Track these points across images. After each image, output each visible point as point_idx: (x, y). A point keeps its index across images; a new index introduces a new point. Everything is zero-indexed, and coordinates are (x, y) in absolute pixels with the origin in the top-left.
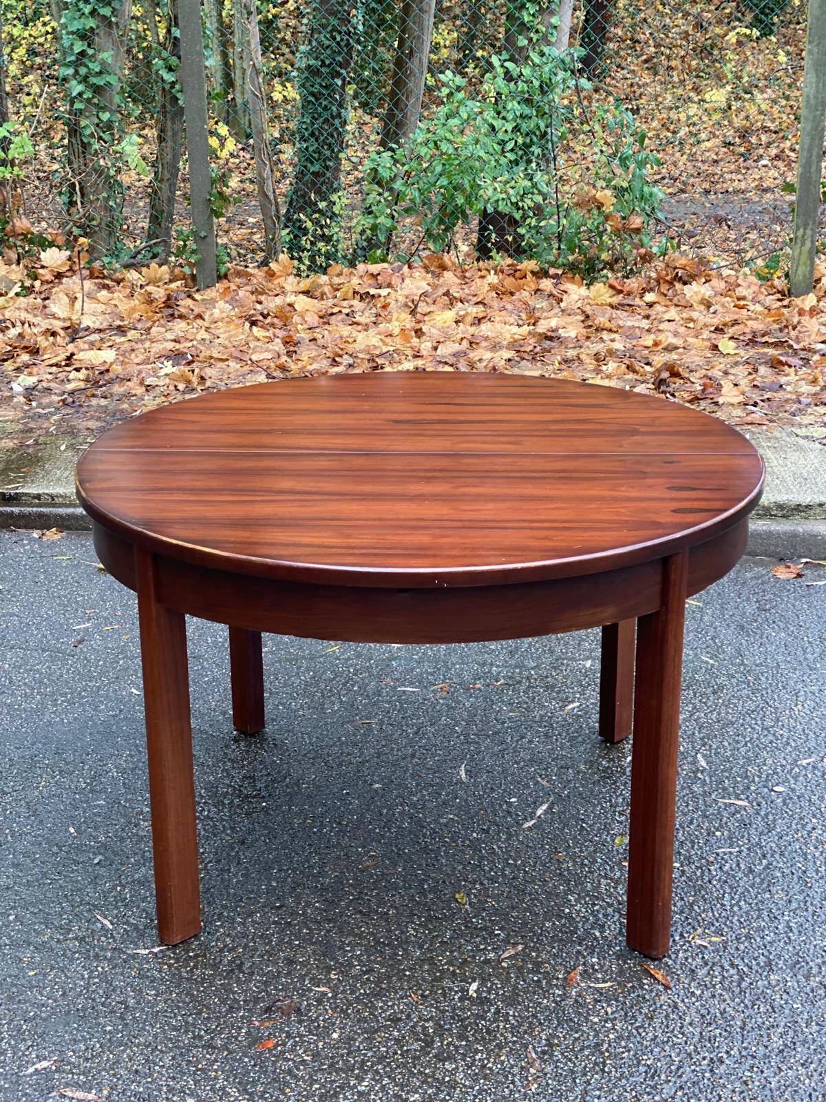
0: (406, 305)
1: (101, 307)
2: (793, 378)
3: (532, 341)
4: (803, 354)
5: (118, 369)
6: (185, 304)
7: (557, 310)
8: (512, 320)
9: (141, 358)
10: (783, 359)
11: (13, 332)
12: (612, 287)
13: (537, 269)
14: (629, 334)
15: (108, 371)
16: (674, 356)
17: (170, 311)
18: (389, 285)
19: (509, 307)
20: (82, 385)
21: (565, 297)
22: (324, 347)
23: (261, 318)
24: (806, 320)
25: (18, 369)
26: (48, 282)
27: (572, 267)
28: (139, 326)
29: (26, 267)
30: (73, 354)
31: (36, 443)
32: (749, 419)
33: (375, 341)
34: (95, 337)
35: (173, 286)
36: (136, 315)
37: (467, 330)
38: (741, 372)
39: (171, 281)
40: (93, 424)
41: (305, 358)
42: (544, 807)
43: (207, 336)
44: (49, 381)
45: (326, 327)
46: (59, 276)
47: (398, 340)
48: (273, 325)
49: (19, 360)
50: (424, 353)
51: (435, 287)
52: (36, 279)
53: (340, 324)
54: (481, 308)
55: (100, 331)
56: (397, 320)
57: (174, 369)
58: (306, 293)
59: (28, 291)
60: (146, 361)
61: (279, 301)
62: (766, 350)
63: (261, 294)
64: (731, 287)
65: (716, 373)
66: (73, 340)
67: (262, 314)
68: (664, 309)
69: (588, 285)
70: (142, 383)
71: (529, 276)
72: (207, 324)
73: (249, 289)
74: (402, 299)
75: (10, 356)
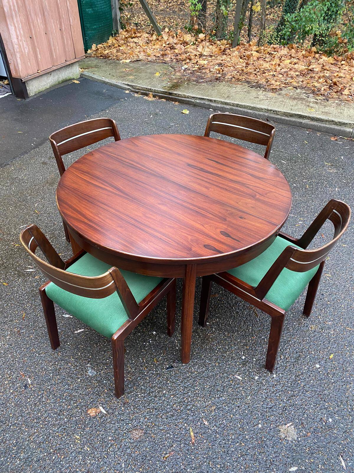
0: (279, 57)
1: (209, 50)
3: (306, 71)
5: (206, 66)
6: (228, 51)
7: (317, 63)
8: (303, 64)
9: (212, 64)
12: (334, 58)
13: (316, 51)
14: (332, 72)
15: (204, 66)
17: (224, 53)
18: (277, 52)
19: (305, 61)
20: (197, 69)
21: (320, 59)
22: (255, 66)
23: (243, 57)
25: (185, 64)
26: (199, 42)
27: (326, 52)
28: (216, 56)
29: (195, 38)
30: (198, 61)
31: (181, 82)
33: (268, 66)
34: (205, 57)
35: (226, 46)
36: (216, 53)
37: (291, 66)
39: (227, 45)
41: (249, 68)
43: (229, 60)
44: (190, 67)
45: (258, 61)
47: (273, 66)
48: (245, 59)
49: (186, 61)
52: (197, 41)
53: (261, 61)
54: (298, 60)
55: (207, 56)
56: (275, 61)
57: (218, 68)
58: (257, 51)
59: (194, 44)
61: (249, 53)
63: (246, 50)
66: (200, 58)
68: (345, 66)
69: (328, 57)
70: (209, 70)
71: (313, 53)
72: (231, 57)
73: (244, 48)
74: (279, 55)
75: (185, 60)
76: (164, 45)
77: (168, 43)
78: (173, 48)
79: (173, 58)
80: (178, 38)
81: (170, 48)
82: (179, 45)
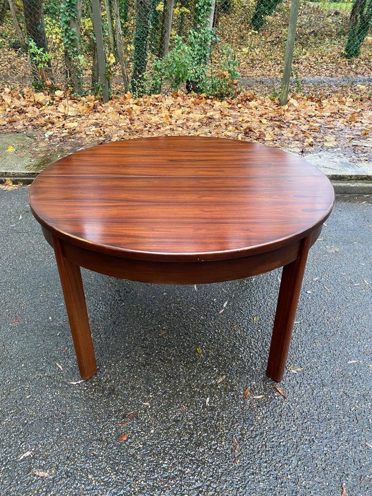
0: (167, 108)
1: (74, 109)
2: (285, 132)
3: (205, 119)
4: (287, 124)
5: (78, 129)
6: (99, 107)
7: (212, 109)
8: (198, 113)
9: (86, 125)
10: (282, 125)
11: (47, 117)
13: (206, 96)
14: (235, 117)
15: (75, 129)
16: (249, 124)
17: (95, 110)
18: (161, 102)
19: (198, 108)
20: (67, 134)
21: (214, 105)
22: (142, 121)
24: (286, 113)
25: (47, 129)
26: (57, 101)
27: (216, 96)
28: (85, 115)
29: (51, 96)
30: (64, 124)
31: (51, 155)
32: (275, 145)
33: (158, 119)
34: (72, 118)
35: (96, 102)
36: (85, 111)
37: (185, 116)
38: (270, 129)
39: (95, 100)
40: (69, 148)
41: (136, 125)
42: (226, 303)
43: (106, 118)
44: (57, 133)
45: (143, 115)
46: (61, 99)
47: (164, 119)
48: (126, 114)
49: (48, 126)
50: (173, 123)
51: (175, 102)
52: (54, 100)
53: (147, 114)
54: (190, 109)
55: (73, 116)
56: (164, 112)
57: (96, 129)
58: (136, 104)
59: (52, 104)
60: (87, 126)
61: (128, 106)
62: (276, 122)
63: (123, 104)
64: (263, 103)
65: (262, 130)
66: (65, 120)
67: (123, 111)
68: (244, 109)
69: (221, 102)
70: (85, 134)
71: (203, 98)
72: (106, 114)
73: (119, 102)
74: (165, 106)
75: (45, 125)
76: (8, 110)
77: (13, 106)
78: (23, 112)
79: (27, 125)
80: (26, 99)
81: (18, 112)
82: (31, 108)
